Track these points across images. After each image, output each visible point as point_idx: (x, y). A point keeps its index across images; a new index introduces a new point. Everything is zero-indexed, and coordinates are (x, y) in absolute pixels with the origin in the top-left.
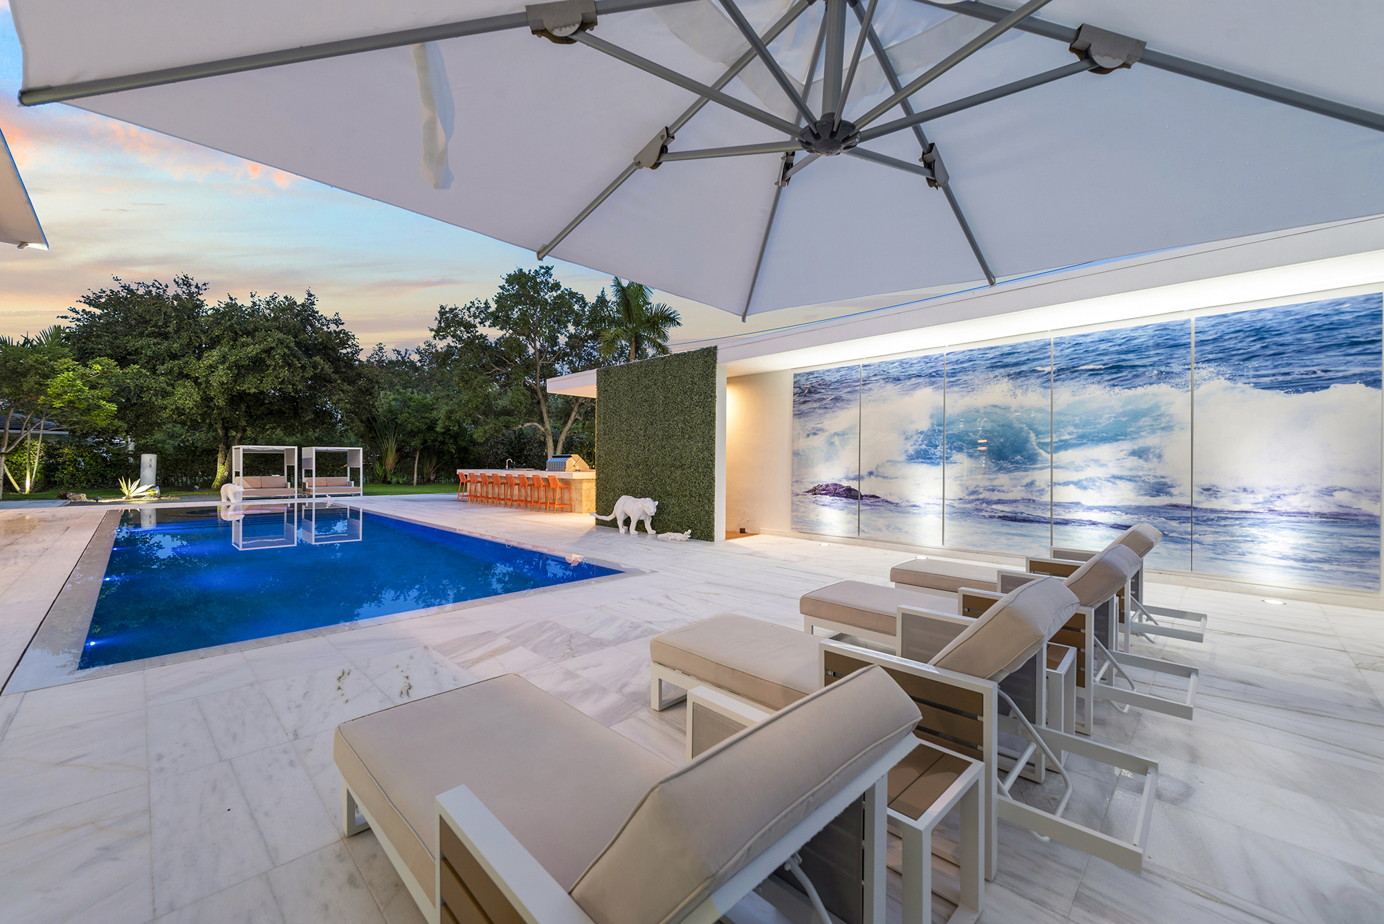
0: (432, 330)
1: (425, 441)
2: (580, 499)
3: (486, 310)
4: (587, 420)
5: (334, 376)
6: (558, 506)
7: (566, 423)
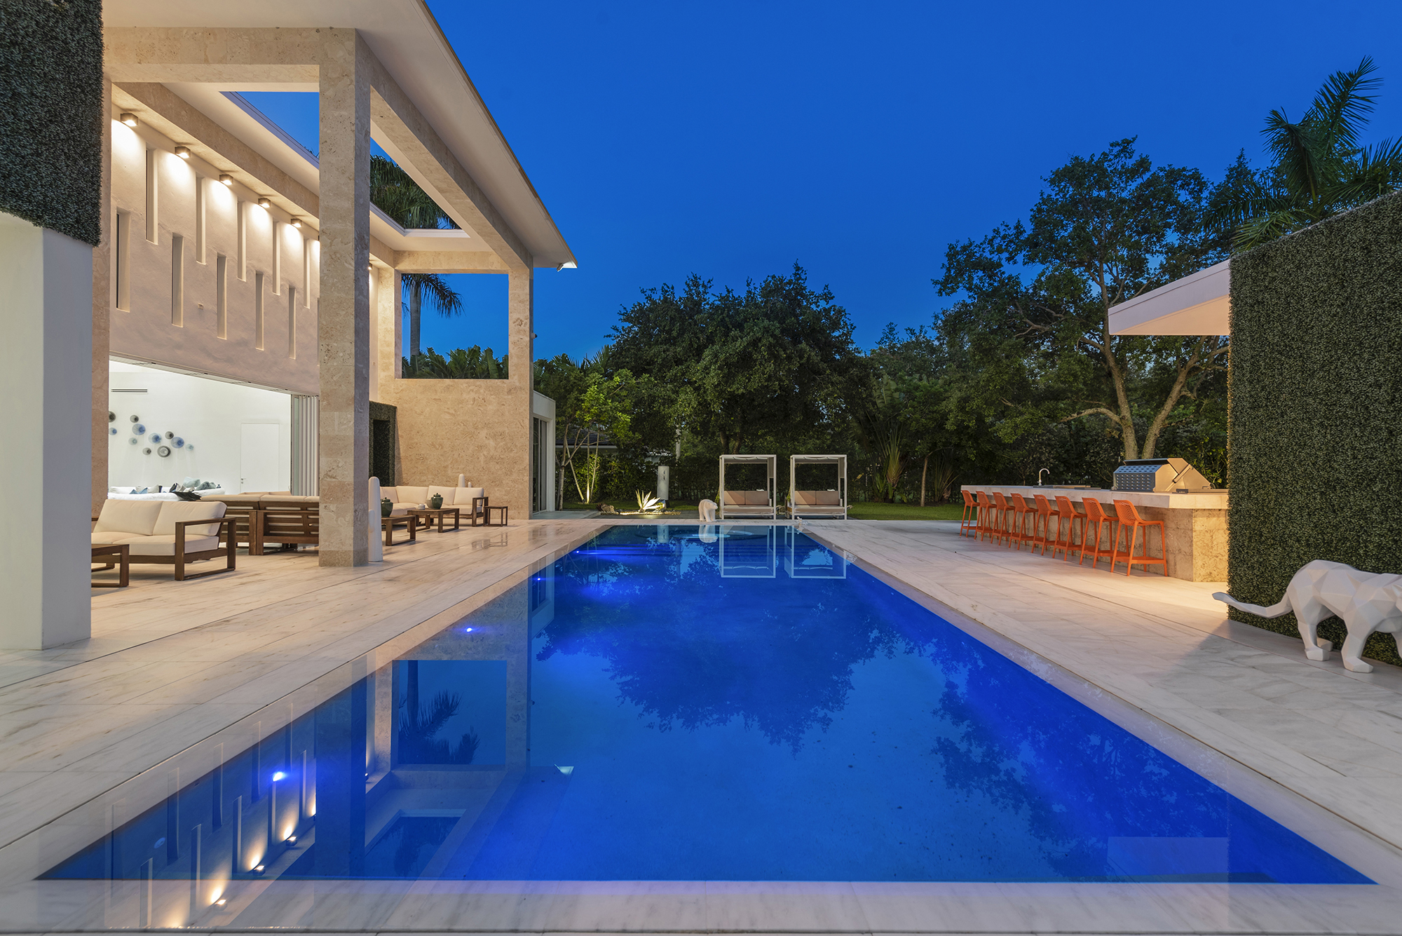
0: (936, 283)
1: (935, 444)
2: (1187, 550)
3: (1017, 238)
4: (1206, 397)
5: (823, 365)
6: (1135, 562)
7: (1161, 405)
